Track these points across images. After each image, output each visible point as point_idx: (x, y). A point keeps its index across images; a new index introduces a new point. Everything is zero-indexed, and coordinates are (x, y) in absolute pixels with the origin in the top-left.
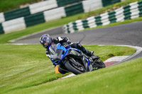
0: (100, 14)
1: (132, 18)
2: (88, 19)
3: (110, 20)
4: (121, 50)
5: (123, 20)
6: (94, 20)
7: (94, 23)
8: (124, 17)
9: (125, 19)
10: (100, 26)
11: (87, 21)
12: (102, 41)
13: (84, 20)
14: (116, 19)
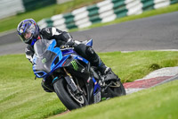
0: (95, 3)
1: (156, 6)
2: (74, 13)
3: (117, 13)
4: (169, 58)
5: (141, 12)
6: (87, 13)
7: (87, 19)
8: (141, 5)
9: (144, 9)
10: (97, 25)
11: (73, 16)
12: (126, 46)
13: (67, 14)
14: (127, 10)
